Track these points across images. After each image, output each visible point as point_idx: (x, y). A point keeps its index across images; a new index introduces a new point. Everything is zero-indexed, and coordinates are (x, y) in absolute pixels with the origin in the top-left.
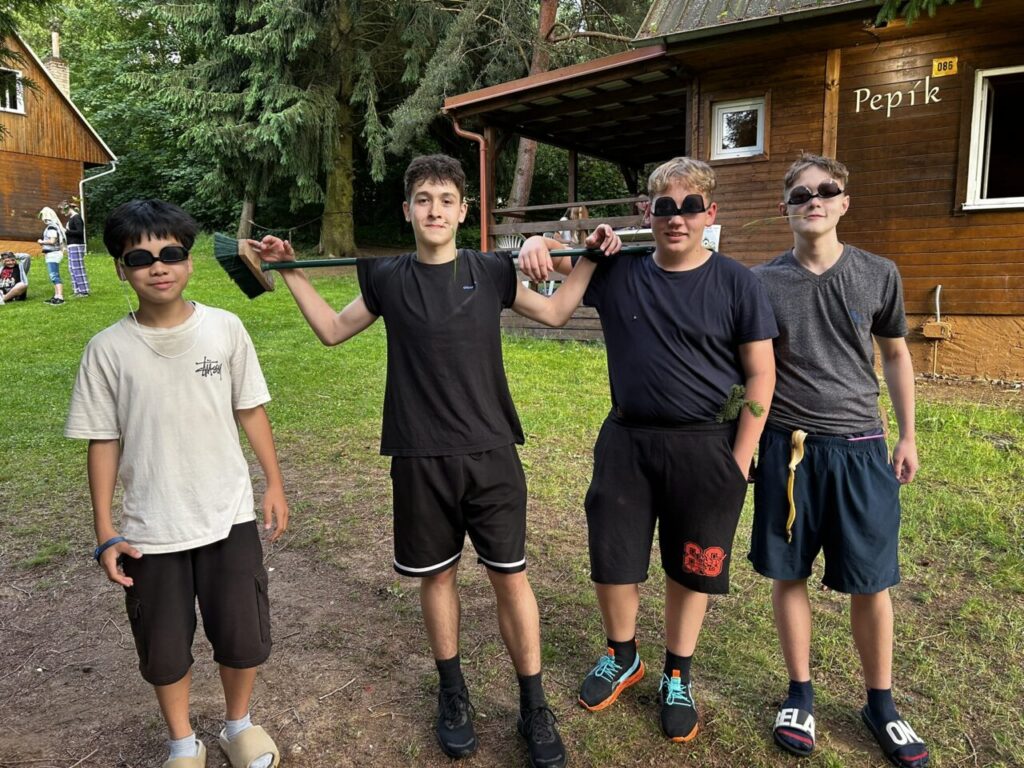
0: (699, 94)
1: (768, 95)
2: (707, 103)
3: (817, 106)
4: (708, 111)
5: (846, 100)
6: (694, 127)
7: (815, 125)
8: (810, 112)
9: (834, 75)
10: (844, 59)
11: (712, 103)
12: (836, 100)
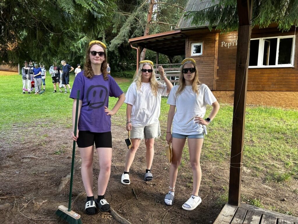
0: (188, 41)
1: (203, 42)
2: (190, 43)
3: (214, 45)
4: (190, 45)
5: (220, 44)
6: (187, 48)
7: (213, 49)
8: (212, 46)
9: (217, 38)
10: (219, 35)
11: (191, 43)
12: (218, 44)
